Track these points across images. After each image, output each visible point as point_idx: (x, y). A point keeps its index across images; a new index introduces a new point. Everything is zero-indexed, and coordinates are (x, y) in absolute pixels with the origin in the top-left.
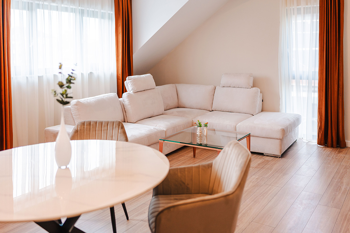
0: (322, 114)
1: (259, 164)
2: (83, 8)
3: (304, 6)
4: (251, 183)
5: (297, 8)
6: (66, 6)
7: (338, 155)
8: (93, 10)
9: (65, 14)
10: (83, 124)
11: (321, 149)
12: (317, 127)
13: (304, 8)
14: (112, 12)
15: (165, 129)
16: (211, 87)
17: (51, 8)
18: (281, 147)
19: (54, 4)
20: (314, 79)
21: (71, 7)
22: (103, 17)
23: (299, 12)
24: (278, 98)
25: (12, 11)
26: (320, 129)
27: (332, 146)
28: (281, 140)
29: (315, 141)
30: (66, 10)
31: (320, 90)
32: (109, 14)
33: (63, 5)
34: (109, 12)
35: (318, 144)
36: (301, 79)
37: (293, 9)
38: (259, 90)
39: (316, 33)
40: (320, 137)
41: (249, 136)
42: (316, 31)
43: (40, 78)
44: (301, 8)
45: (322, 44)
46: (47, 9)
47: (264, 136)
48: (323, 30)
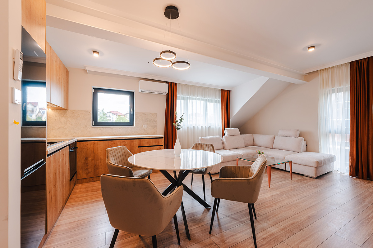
0: (353, 156)
1: (298, 180)
2: (206, 98)
3: (338, 88)
4: (289, 188)
5: (332, 90)
6: (199, 98)
7: (367, 184)
8: (211, 99)
9: (199, 102)
10: (197, 144)
11: (352, 179)
12: (349, 164)
13: (338, 89)
14: (220, 100)
15: (242, 154)
16: (272, 136)
17: (193, 99)
18: (316, 172)
19: (194, 97)
20: (346, 133)
21: (201, 98)
22: (216, 102)
23: (333, 91)
24: (318, 144)
25: (177, 100)
26: (351, 166)
27: (363, 178)
28: (317, 168)
29: (348, 174)
30: (199, 99)
31: (351, 140)
32: (219, 101)
33: (197, 98)
34: (218, 100)
35: (350, 175)
36: (336, 133)
37: (329, 90)
38: (304, 139)
39: (348, 102)
40: (351, 171)
41: (291, 162)
42: (348, 101)
43: (188, 127)
44: (335, 89)
45: (353, 110)
46: (191, 99)
47: (303, 164)
48: (353, 101)
